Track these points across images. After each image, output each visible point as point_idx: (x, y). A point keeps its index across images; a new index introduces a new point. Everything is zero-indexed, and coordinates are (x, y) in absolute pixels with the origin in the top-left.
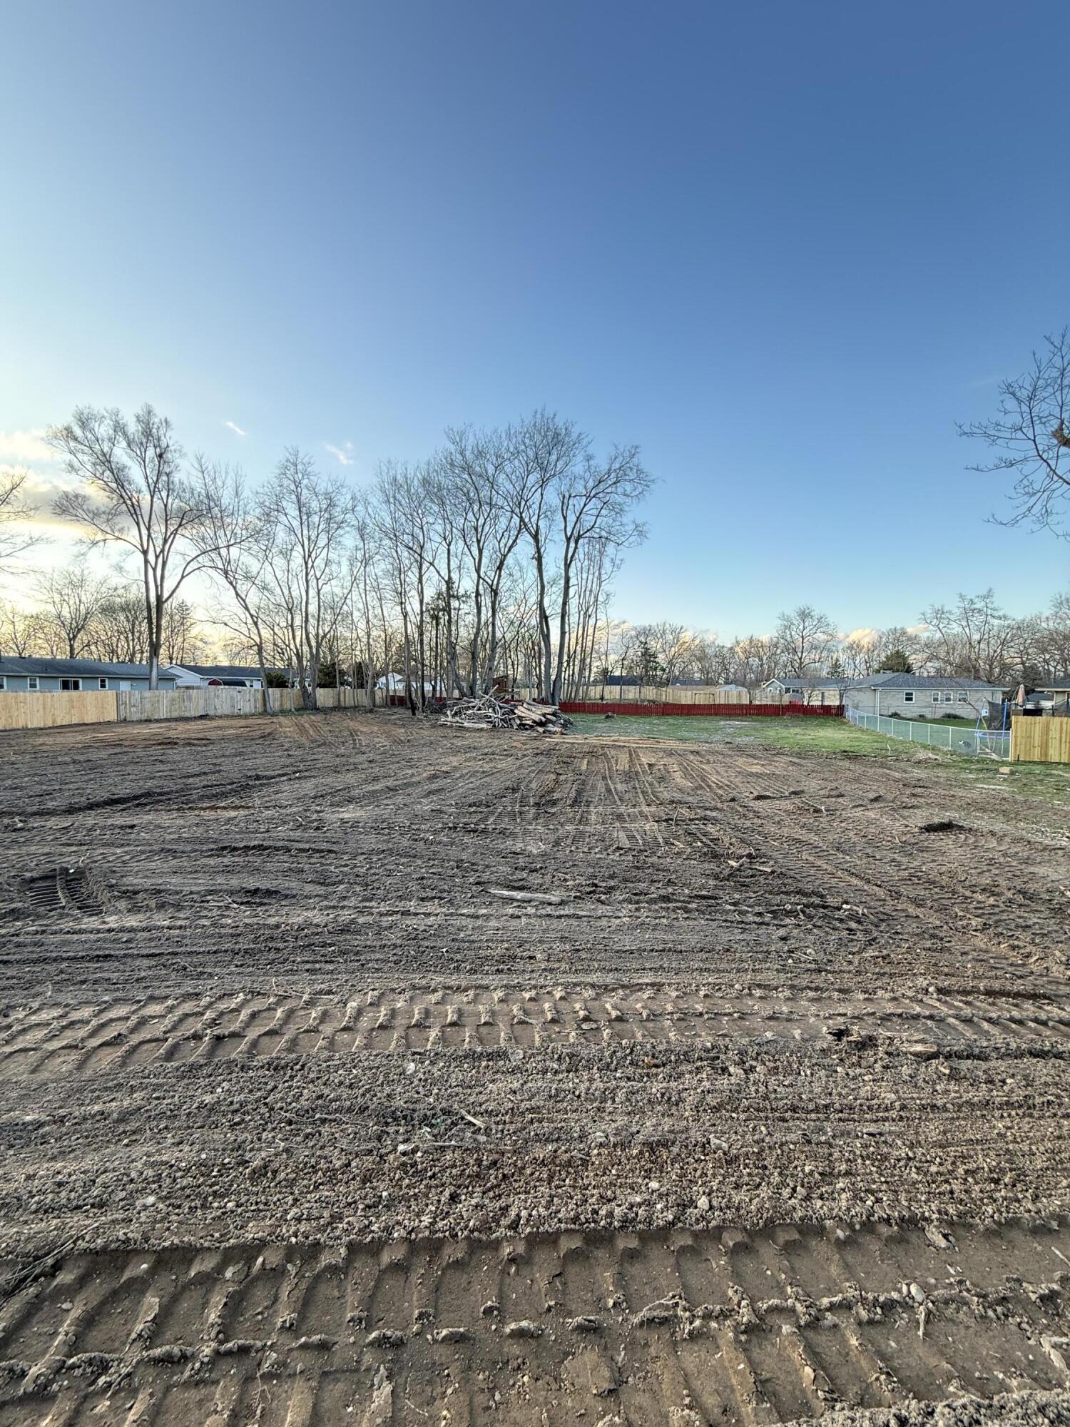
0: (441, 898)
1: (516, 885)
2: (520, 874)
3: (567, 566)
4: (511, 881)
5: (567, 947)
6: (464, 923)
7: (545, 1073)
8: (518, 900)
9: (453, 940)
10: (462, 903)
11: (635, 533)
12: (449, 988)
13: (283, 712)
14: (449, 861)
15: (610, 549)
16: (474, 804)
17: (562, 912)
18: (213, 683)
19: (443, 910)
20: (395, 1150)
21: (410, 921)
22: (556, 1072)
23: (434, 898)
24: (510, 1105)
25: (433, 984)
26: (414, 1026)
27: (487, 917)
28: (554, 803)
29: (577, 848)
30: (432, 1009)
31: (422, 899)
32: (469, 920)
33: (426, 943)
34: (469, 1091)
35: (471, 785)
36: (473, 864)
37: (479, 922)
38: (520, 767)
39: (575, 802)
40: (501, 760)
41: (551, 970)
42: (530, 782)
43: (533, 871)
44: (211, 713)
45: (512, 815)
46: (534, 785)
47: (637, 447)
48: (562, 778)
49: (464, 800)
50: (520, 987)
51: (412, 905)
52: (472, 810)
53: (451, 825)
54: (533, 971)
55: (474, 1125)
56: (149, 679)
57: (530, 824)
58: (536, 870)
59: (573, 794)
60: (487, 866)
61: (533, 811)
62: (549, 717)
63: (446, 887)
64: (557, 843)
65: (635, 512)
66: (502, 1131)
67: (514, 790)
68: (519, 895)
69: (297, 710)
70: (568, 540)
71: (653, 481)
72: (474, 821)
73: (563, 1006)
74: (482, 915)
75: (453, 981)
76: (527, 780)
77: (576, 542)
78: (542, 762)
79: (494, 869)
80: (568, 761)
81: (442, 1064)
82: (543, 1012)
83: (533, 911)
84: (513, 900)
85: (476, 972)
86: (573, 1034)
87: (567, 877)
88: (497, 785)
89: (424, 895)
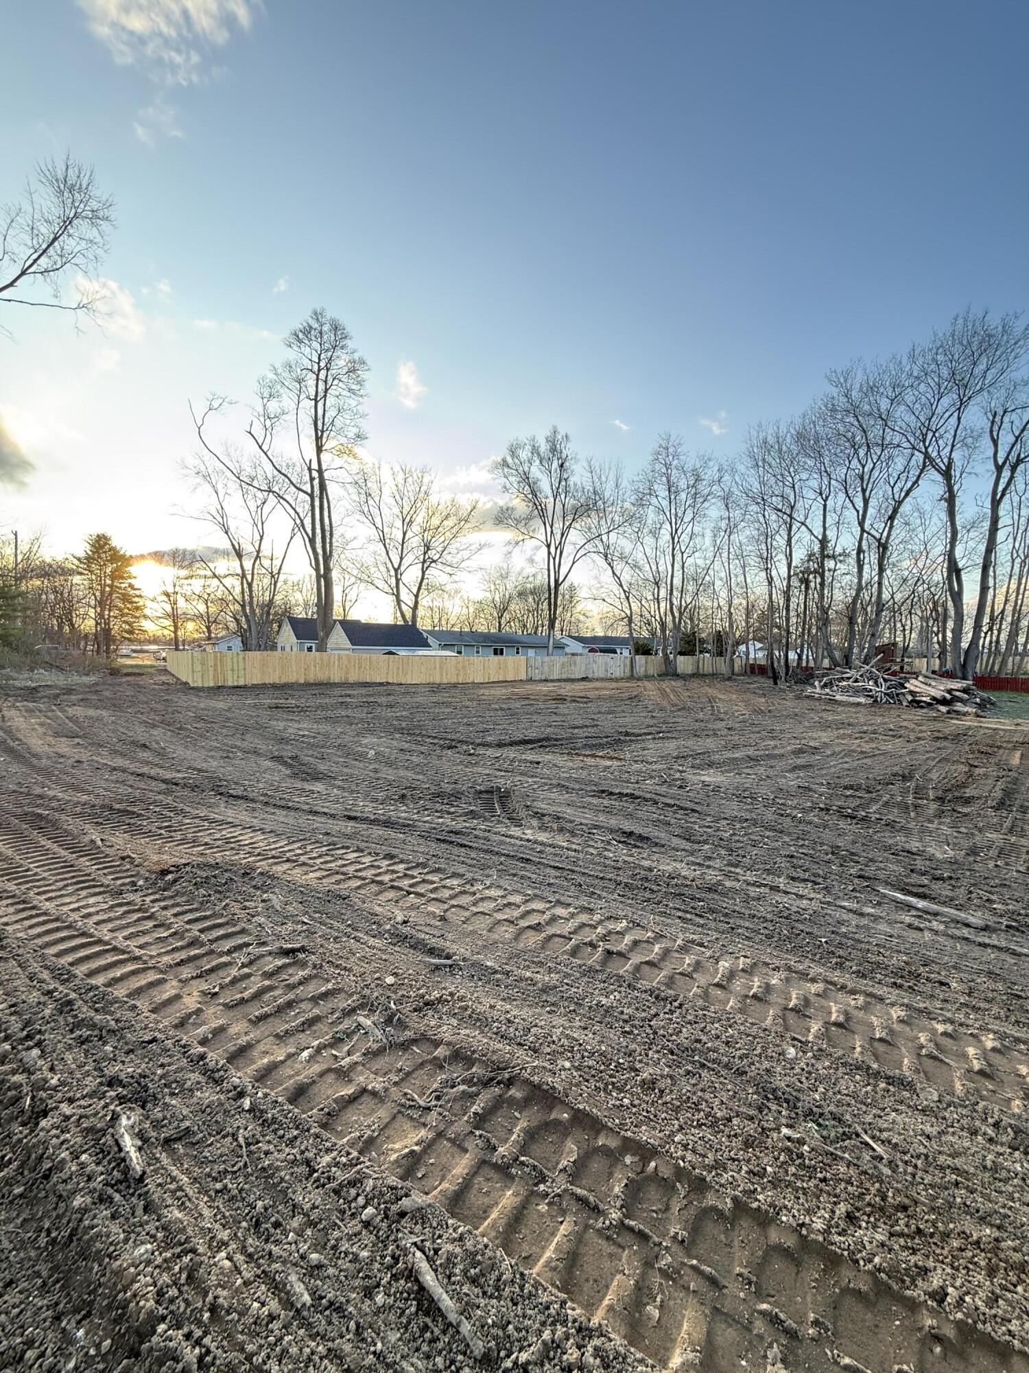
0: (816, 883)
1: (915, 890)
2: (915, 878)
3: (996, 504)
4: (907, 884)
5: (1000, 986)
6: (845, 917)
7: (974, 1133)
8: (918, 909)
9: (833, 932)
10: (841, 895)
12: (831, 983)
13: (648, 677)
14: (822, 844)
16: (851, 787)
17: (987, 941)
18: (592, 650)
19: (818, 896)
20: (778, 1129)
21: (778, 897)
22: (991, 1140)
23: (807, 880)
24: (925, 1151)
25: (812, 973)
26: (792, 1010)
27: (876, 918)
28: (968, 801)
29: (1007, 864)
30: (813, 999)
31: (793, 879)
32: (851, 915)
33: (801, 927)
34: (864, 1108)
35: (846, 766)
36: (852, 854)
37: (864, 921)
38: (914, 751)
39: (1000, 805)
40: (885, 741)
41: (976, 1009)
42: (929, 771)
43: (937, 879)
44: (590, 676)
45: (905, 808)
46: (934, 775)
48: (977, 771)
49: (837, 781)
50: (928, 1014)
51: (781, 882)
52: (849, 793)
53: (822, 806)
54: (946, 1001)
55: (874, 1150)
56: (547, 647)
57: (932, 822)
58: (943, 879)
59: (998, 794)
60: (871, 860)
61: (934, 806)
62: (957, 694)
63: (821, 872)
64: (973, 851)
66: (914, 1176)
67: (905, 778)
68: (921, 904)
69: (659, 676)
70: (999, 469)
72: (852, 806)
73: (997, 1059)
74: (868, 914)
75: (836, 976)
76: (924, 768)
77: (1014, 469)
78: (945, 748)
79: (882, 865)
80: (988, 750)
81: (827, 1064)
82: (965, 1056)
83: (942, 927)
84: (910, 907)
85: (864, 976)
86: (1017, 1102)
87: (994, 897)
88: (880, 769)
89: (795, 875)
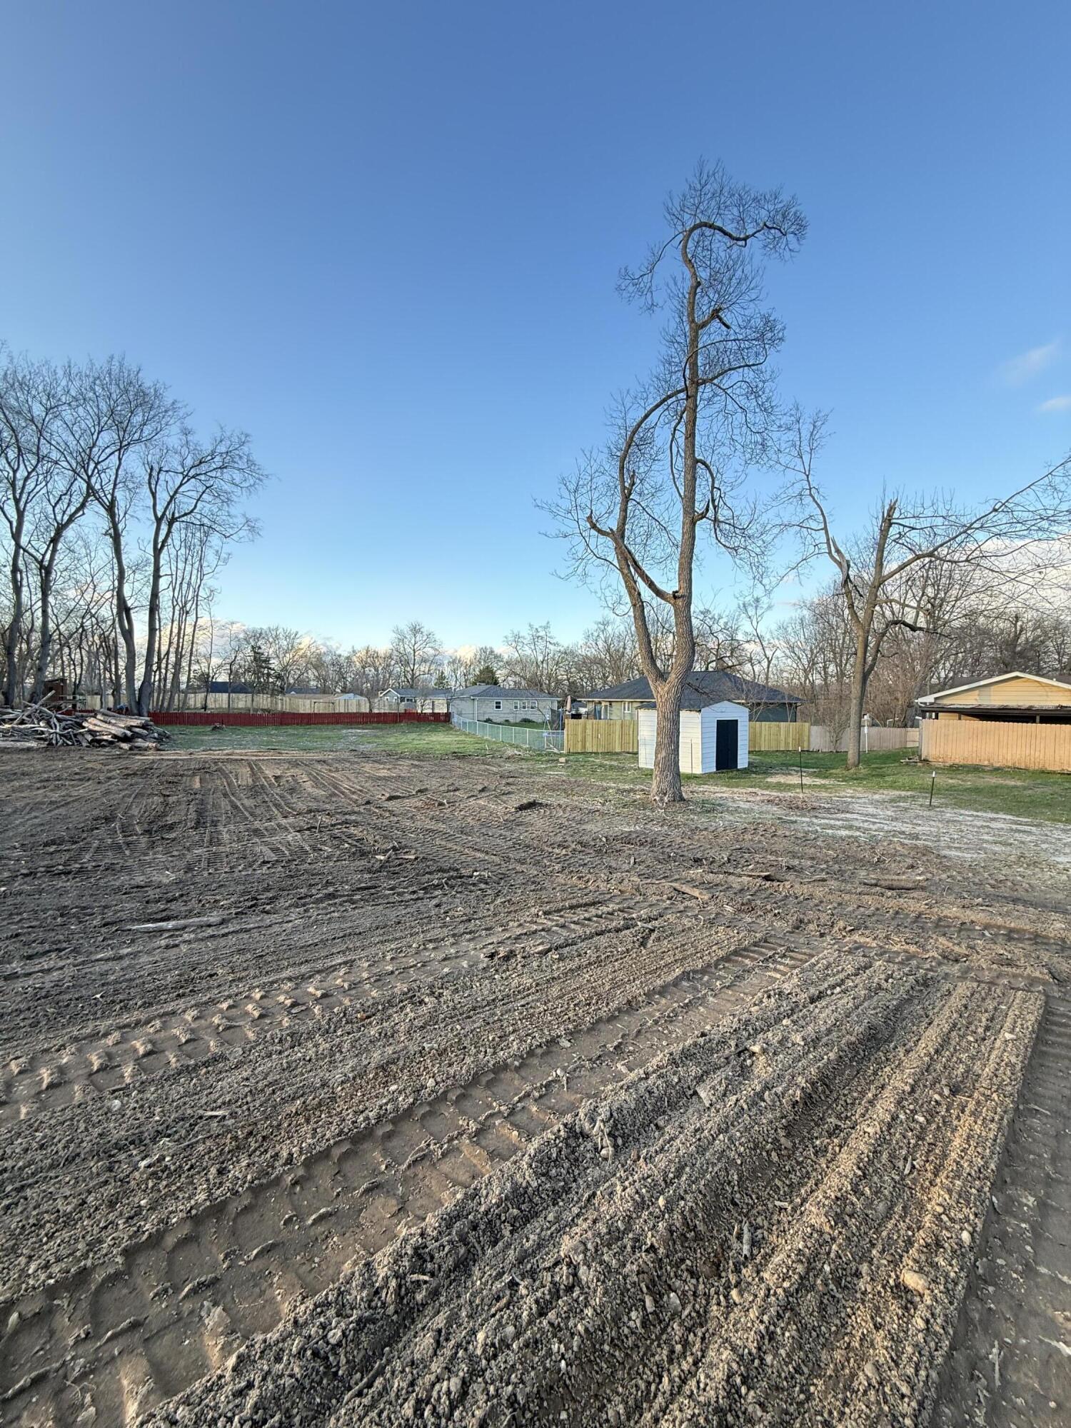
0: (60, 950)
1: (159, 916)
2: (153, 908)
3: (157, 552)
4: (150, 914)
5: (249, 956)
6: (106, 967)
7: (269, 1055)
8: (169, 930)
9: (103, 985)
10: (93, 949)
11: (246, 528)
12: (125, 1026)
14: (45, 911)
15: (215, 539)
16: (53, 843)
17: (227, 931)
19: (68, 961)
20: (136, 1168)
21: (18, 985)
22: (280, 1053)
23: (49, 951)
24: (247, 1089)
25: (102, 1029)
26: (98, 1071)
27: (135, 955)
28: (171, 827)
29: (216, 870)
30: (114, 1050)
31: (30, 957)
32: (110, 964)
33: (67, 997)
34: (197, 1097)
35: (37, 821)
36: (85, 908)
37: (126, 962)
38: (108, 792)
39: (198, 825)
40: (73, 786)
41: (240, 979)
42: (129, 808)
43: (171, 901)
45: (117, 848)
46: (135, 811)
47: (247, 436)
48: (171, 799)
49: (32, 840)
50: (213, 1002)
51: (16, 966)
52: (52, 849)
53: (25, 871)
54: (220, 986)
55: (216, 1117)
57: (146, 854)
58: (175, 899)
59: (193, 816)
60: (106, 907)
61: (144, 840)
62: (137, 730)
63: (61, 937)
64: (189, 869)
65: (243, 506)
66: (249, 1109)
67: (108, 820)
68: (170, 925)
71: (267, 476)
72: (62, 861)
73: (266, 1002)
74: (127, 955)
75: (126, 1018)
76: (123, 806)
77: (170, 524)
78: (137, 783)
79: (118, 908)
80: (174, 779)
81: (152, 1089)
82: (247, 1013)
83: (192, 936)
84: (162, 931)
85: (151, 1004)
86: (286, 1019)
87: (218, 898)
88: (78, 816)
89: (30, 952)
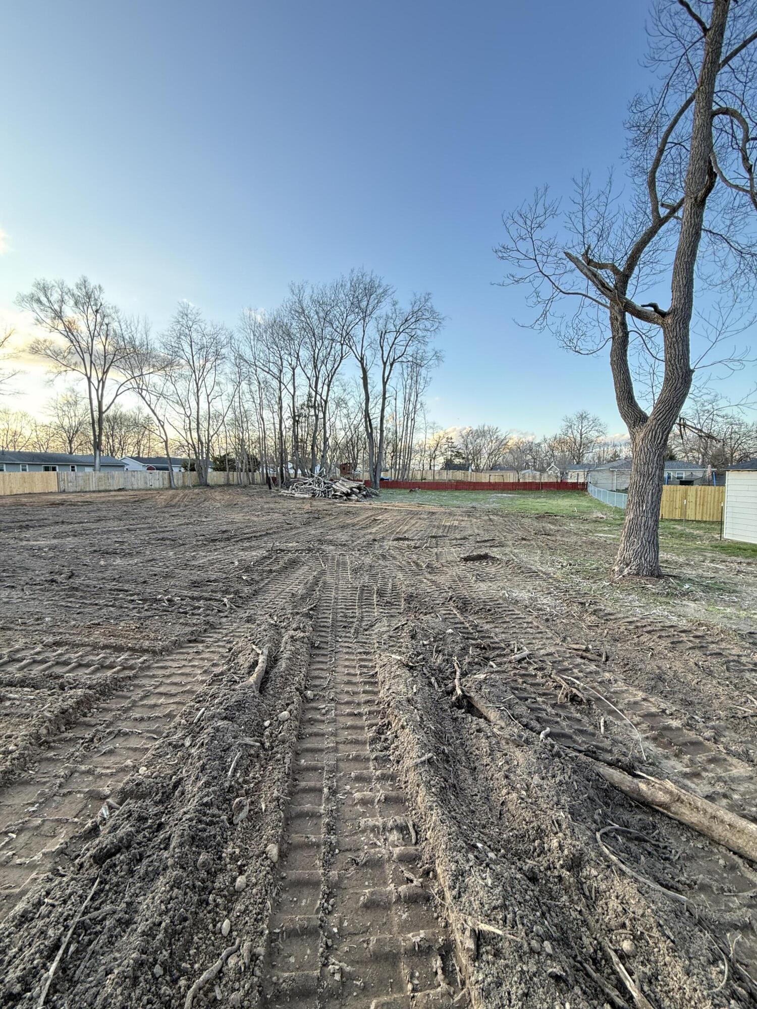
3: (385, 383)
11: (435, 358)
13: (184, 487)
18: (150, 469)
44: (127, 488)
47: (429, 294)
65: (434, 343)
69: (194, 486)
70: (385, 364)
71: (443, 319)
77: (392, 365)
